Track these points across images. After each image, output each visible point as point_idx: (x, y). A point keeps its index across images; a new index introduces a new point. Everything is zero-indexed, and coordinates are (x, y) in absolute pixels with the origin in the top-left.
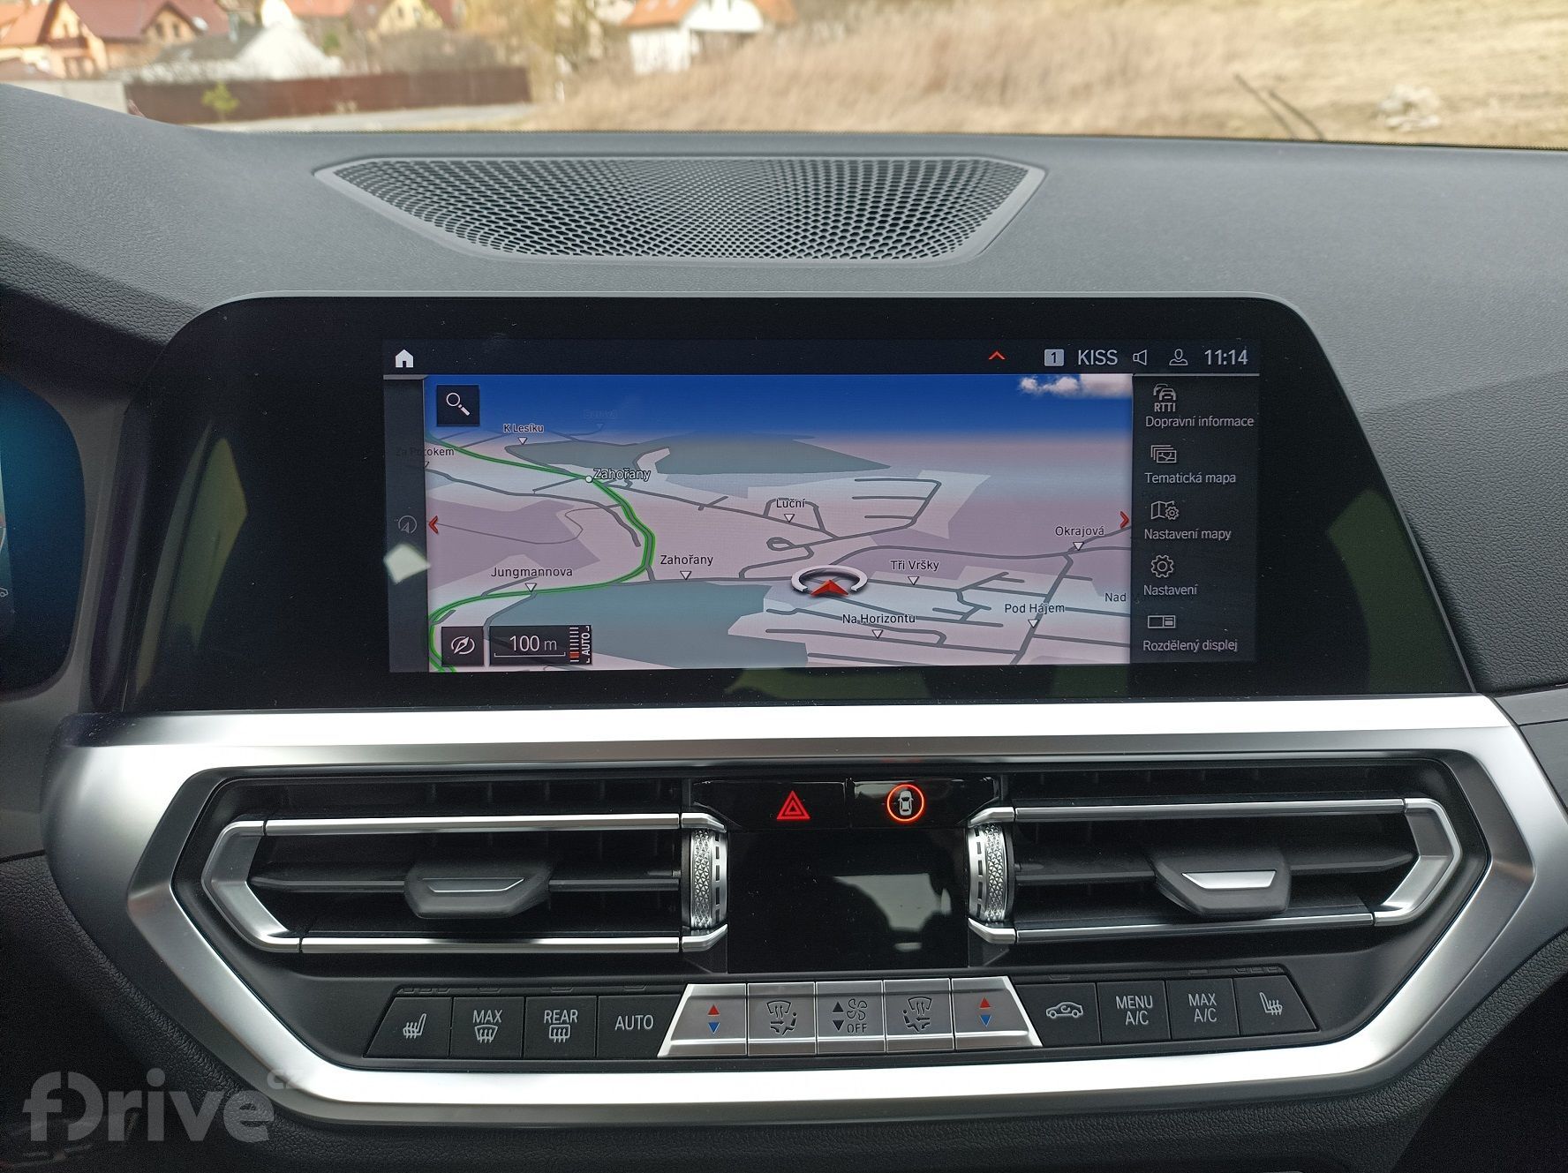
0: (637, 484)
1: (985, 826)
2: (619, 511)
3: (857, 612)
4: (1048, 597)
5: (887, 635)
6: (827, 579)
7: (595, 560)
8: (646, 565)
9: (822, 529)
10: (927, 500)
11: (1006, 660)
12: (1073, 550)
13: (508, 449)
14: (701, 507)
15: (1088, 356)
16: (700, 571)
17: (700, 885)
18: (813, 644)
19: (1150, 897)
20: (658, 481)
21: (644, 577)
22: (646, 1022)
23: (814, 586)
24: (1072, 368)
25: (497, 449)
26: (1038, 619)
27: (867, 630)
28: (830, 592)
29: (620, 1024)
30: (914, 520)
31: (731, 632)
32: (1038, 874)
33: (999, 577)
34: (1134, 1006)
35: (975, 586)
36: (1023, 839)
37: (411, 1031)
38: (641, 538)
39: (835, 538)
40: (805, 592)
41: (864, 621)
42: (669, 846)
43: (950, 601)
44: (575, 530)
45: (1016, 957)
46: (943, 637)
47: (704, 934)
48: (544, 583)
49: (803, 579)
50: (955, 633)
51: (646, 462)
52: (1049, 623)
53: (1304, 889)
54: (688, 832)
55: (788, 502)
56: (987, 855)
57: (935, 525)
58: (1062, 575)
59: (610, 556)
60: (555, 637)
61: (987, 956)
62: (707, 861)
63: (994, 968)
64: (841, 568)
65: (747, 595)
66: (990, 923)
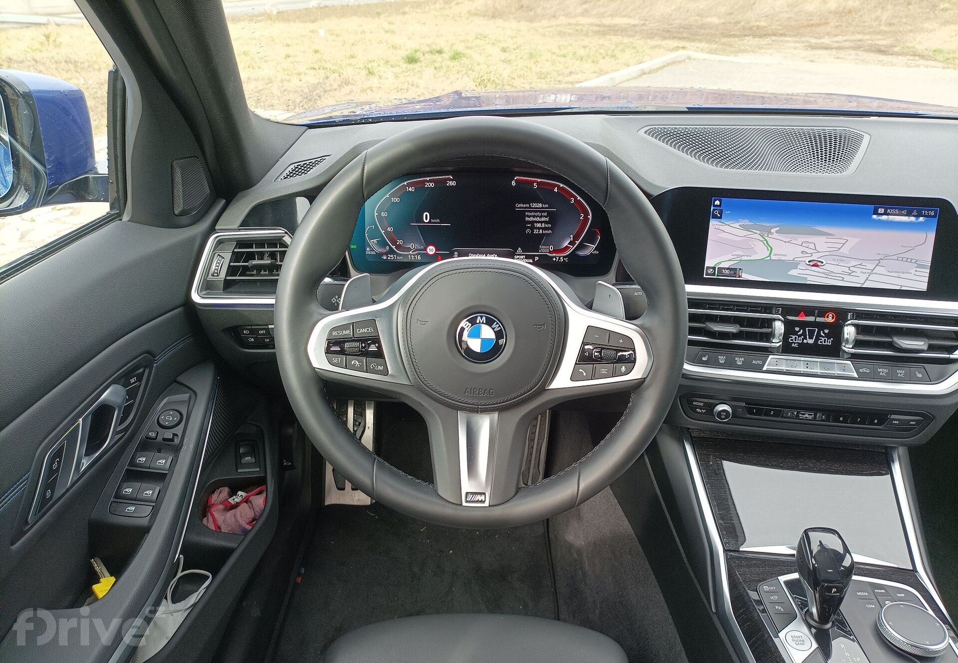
0: (770, 236)
1: (849, 325)
2: (765, 242)
3: (822, 271)
4: (872, 270)
5: (829, 277)
6: (815, 262)
7: (757, 253)
8: (770, 256)
9: (816, 250)
10: (844, 244)
11: (859, 285)
12: (880, 259)
13: (739, 225)
14: (785, 242)
15: (890, 211)
16: (783, 258)
17: (776, 332)
18: (809, 278)
19: (891, 346)
20: (776, 235)
21: (769, 258)
22: (760, 362)
23: (811, 263)
24: (885, 214)
25: (737, 225)
26: (869, 276)
27: (824, 276)
28: (815, 265)
29: (754, 362)
30: (840, 249)
31: (789, 273)
32: (861, 337)
33: (860, 265)
34: (883, 371)
35: (853, 266)
36: (860, 329)
37: (704, 359)
38: (769, 249)
39: (819, 252)
40: (809, 265)
41: (823, 273)
42: (769, 323)
43: (847, 270)
44: (753, 246)
45: (853, 357)
46: (843, 278)
47: (776, 343)
48: (744, 258)
49: (809, 262)
50: (847, 278)
51: (773, 230)
52: (872, 277)
53: (931, 348)
54: (775, 320)
55: (808, 242)
56: (849, 332)
57: (845, 251)
58: (877, 265)
59: (761, 253)
60: (734, 271)
61: (846, 356)
62: (779, 327)
63: (847, 359)
64: (818, 259)
65: (794, 265)
66: (848, 348)
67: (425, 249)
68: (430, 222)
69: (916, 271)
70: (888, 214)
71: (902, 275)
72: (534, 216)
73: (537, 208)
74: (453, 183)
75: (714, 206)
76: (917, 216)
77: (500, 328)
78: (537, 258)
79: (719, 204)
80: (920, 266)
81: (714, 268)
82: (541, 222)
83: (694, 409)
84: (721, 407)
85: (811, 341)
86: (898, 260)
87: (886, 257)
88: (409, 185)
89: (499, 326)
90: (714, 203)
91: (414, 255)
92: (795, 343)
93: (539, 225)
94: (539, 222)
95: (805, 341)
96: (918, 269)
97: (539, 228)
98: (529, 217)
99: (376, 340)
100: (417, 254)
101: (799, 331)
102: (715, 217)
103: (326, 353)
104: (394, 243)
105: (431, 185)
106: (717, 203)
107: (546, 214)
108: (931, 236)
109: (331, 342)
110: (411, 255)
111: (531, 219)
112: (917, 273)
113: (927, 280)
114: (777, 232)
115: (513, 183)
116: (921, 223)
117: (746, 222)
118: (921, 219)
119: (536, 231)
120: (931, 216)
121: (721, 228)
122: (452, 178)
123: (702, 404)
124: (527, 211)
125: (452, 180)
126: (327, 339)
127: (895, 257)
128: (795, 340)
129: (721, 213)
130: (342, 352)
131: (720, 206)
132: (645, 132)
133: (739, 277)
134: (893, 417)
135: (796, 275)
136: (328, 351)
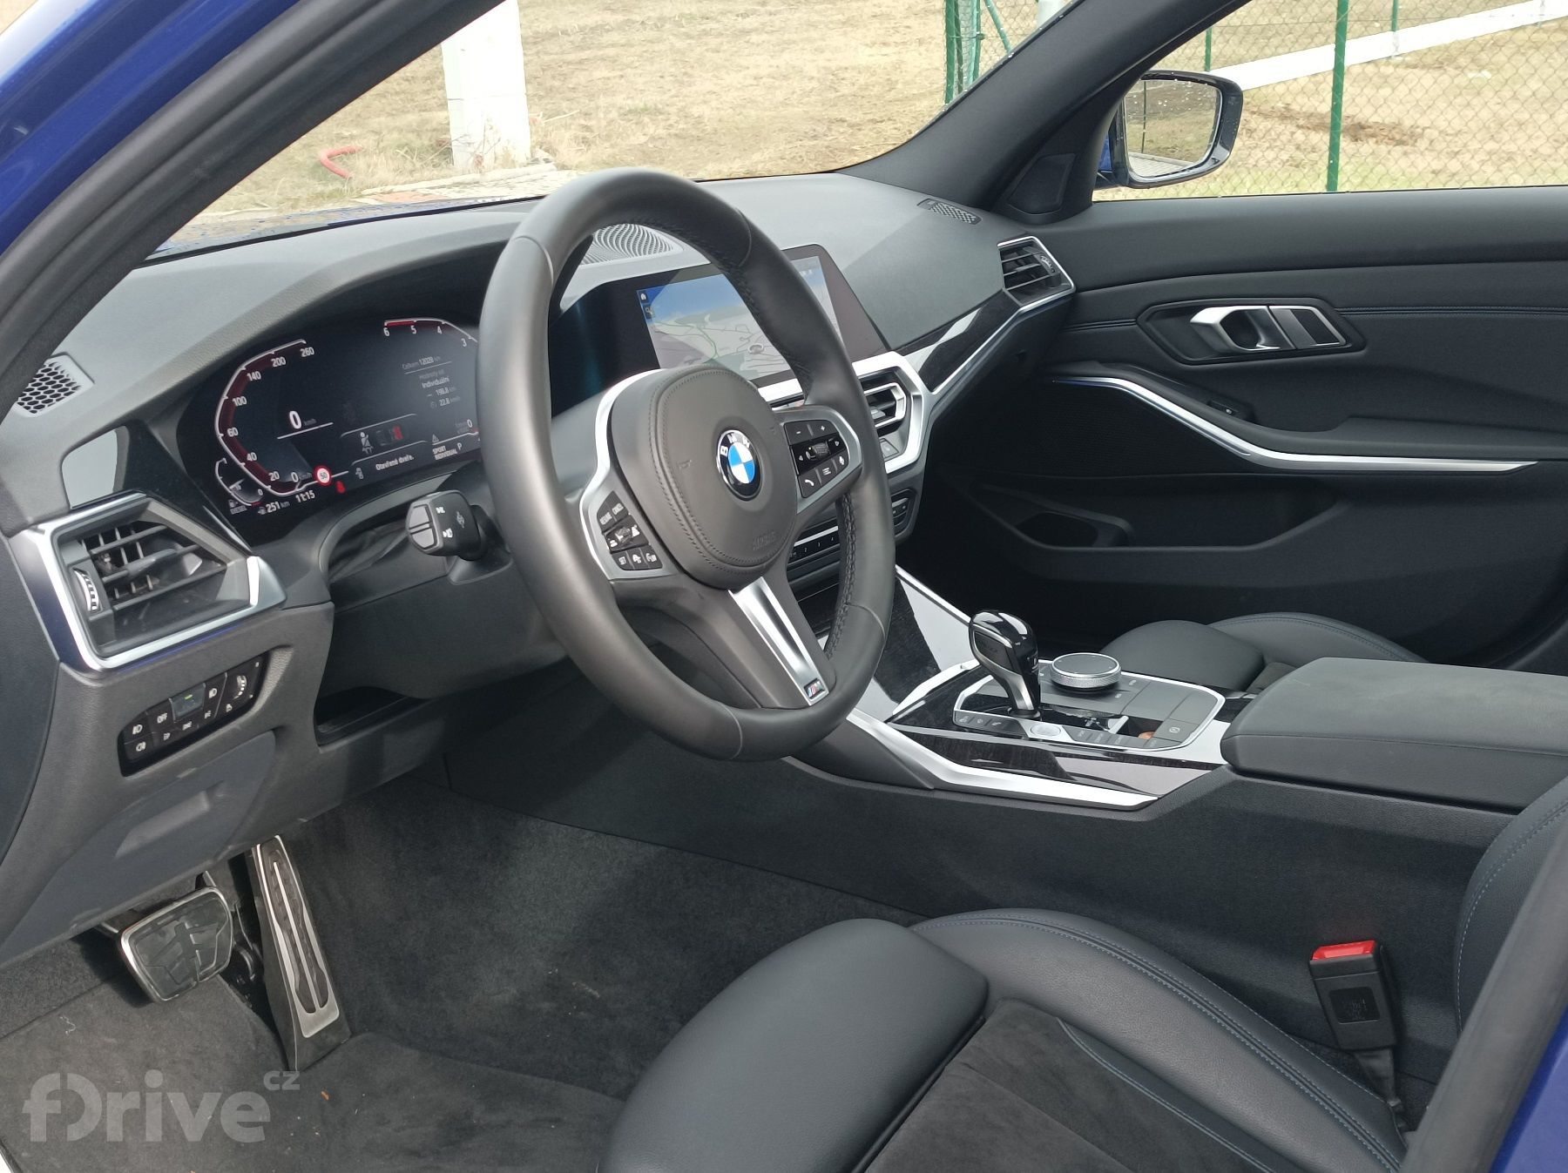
2: (705, 336)
3: (765, 357)
8: (716, 352)
14: (722, 331)
16: (728, 352)
21: (717, 357)
27: (768, 363)
28: (757, 352)
40: (752, 353)
41: (767, 360)
49: (751, 349)
51: (706, 319)
67: (314, 477)
68: (303, 427)
72: (431, 379)
73: (429, 365)
74: (308, 352)
75: (642, 302)
78: (459, 445)
79: (645, 298)
82: (443, 386)
88: (251, 369)
90: (641, 298)
91: (303, 492)
94: (440, 386)
97: (444, 397)
98: (425, 381)
100: (308, 489)
102: (647, 315)
104: (267, 480)
105: (281, 362)
107: (442, 372)
108: (825, 289)
110: (299, 493)
111: (430, 384)
114: (709, 320)
115: (386, 332)
119: (443, 402)
121: (661, 329)
122: (305, 342)
124: (420, 373)
125: (305, 346)
129: (650, 309)
131: (648, 300)
135: (747, 368)
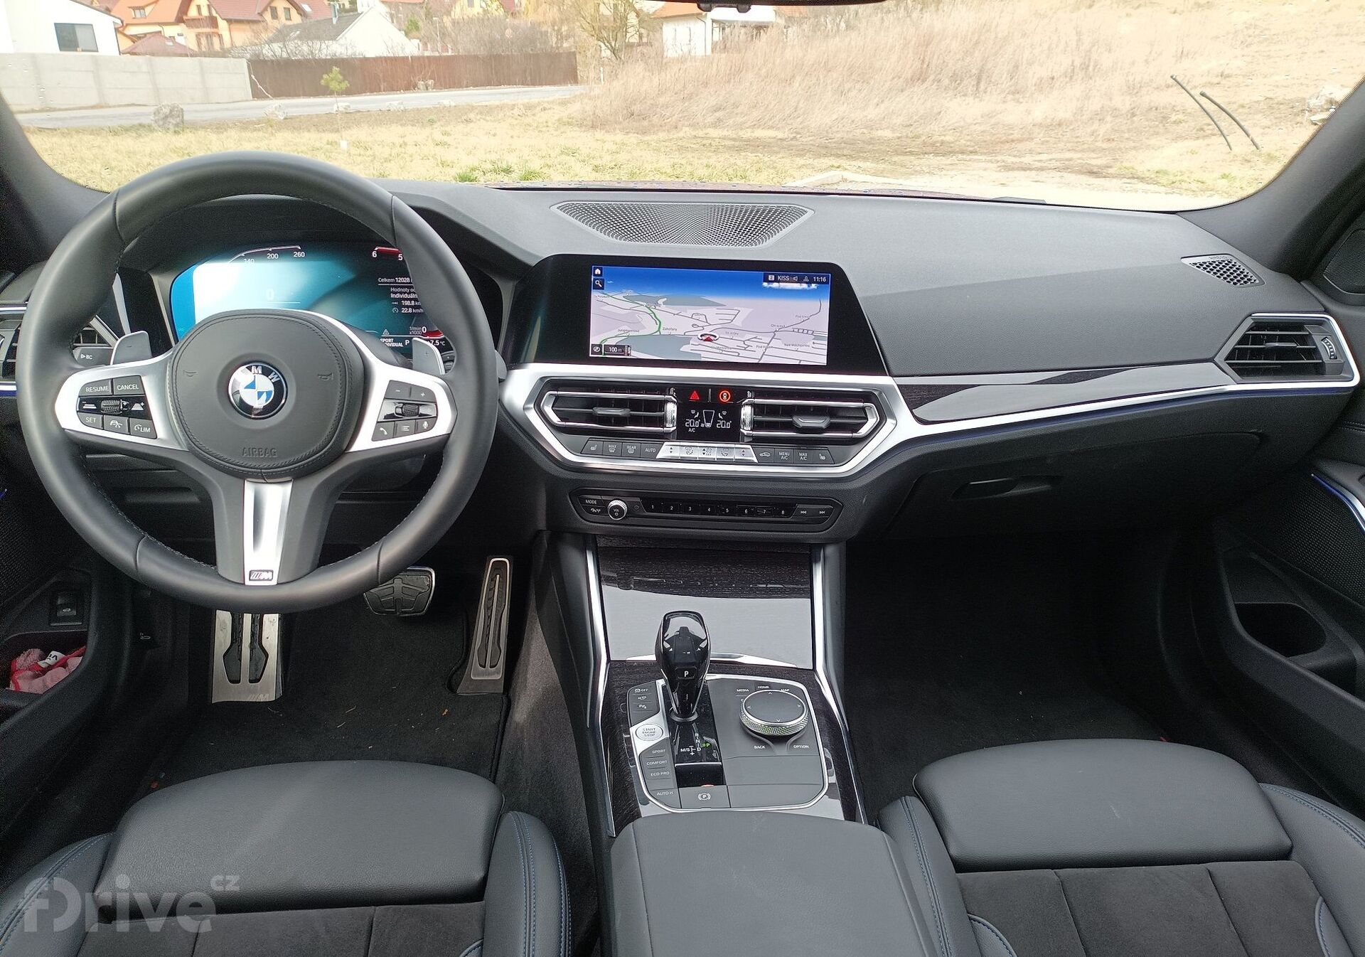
0: (657, 308)
1: (747, 404)
2: (652, 315)
3: (716, 346)
4: (768, 344)
5: (723, 352)
6: (708, 336)
7: (645, 328)
8: (659, 330)
9: (707, 322)
10: (736, 315)
11: (756, 361)
12: (776, 331)
13: (624, 297)
15: (784, 278)
16: (673, 333)
17: (669, 417)
18: (703, 354)
19: (790, 426)
20: (663, 307)
21: (658, 333)
22: (654, 451)
23: (704, 338)
24: (776, 281)
25: (620, 296)
26: (766, 350)
27: (718, 351)
28: (708, 340)
29: (647, 450)
30: (732, 321)
31: (681, 350)
32: (759, 418)
33: (755, 338)
34: (784, 454)
35: (748, 340)
36: (758, 409)
37: (593, 449)
38: (658, 322)
39: (711, 325)
41: (717, 348)
42: (661, 405)
43: (741, 344)
44: (640, 320)
45: (756, 441)
46: (739, 353)
47: (671, 427)
48: (631, 334)
49: (701, 336)
50: (742, 353)
51: (660, 302)
52: (769, 351)
53: (831, 428)
54: (667, 401)
55: (698, 314)
56: (746, 412)
57: (738, 322)
58: (773, 338)
59: (649, 328)
60: (621, 348)
61: (746, 440)
62: (671, 409)
63: (748, 443)
64: (712, 333)
65: (686, 340)
66: (746, 430)
69: (814, 343)
70: (779, 282)
71: (800, 349)
72: (401, 293)
73: (404, 283)
74: (299, 254)
75: (595, 275)
76: (809, 283)
77: (278, 379)
78: (406, 342)
79: (599, 273)
80: (817, 338)
81: (600, 346)
82: (410, 300)
83: (588, 508)
84: (614, 503)
85: (709, 425)
86: (793, 331)
87: (782, 328)
88: (248, 256)
89: (278, 377)
90: (594, 272)
92: (691, 428)
93: (408, 303)
94: (407, 299)
95: (702, 425)
96: (815, 341)
97: (408, 307)
98: (395, 293)
99: (142, 399)
101: (696, 414)
102: (596, 287)
103: (77, 412)
105: (274, 256)
106: (598, 271)
108: (826, 305)
109: (83, 400)
111: (398, 296)
112: (815, 346)
113: (825, 352)
114: (664, 303)
115: (374, 254)
116: (814, 290)
117: (630, 293)
118: (814, 286)
119: (404, 310)
120: (823, 283)
121: (604, 300)
122: (300, 248)
123: (595, 502)
124: (393, 287)
125: (299, 251)
126: (79, 397)
127: (790, 328)
128: (692, 425)
129: (602, 283)
130: (98, 411)
131: (601, 275)
132: (558, 208)
133: (628, 355)
134: (799, 506)
135: (690, 350)
136: (81, 410)
